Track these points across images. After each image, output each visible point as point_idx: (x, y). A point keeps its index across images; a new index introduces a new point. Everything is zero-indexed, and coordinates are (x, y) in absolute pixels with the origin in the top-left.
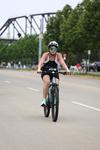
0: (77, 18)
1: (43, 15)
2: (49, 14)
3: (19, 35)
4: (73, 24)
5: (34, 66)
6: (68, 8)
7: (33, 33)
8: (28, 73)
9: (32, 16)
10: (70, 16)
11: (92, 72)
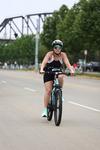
0: (74, 18)
1: (40, 15)
2: (45, 14)
3: (16, 35)
4: (70, 24)
5: (31, 67)
6: (64, 8)
7: (30, 33)
8: (24, 73)
9: (28, 16)
10: (67, 16)
11: (88, 72)
